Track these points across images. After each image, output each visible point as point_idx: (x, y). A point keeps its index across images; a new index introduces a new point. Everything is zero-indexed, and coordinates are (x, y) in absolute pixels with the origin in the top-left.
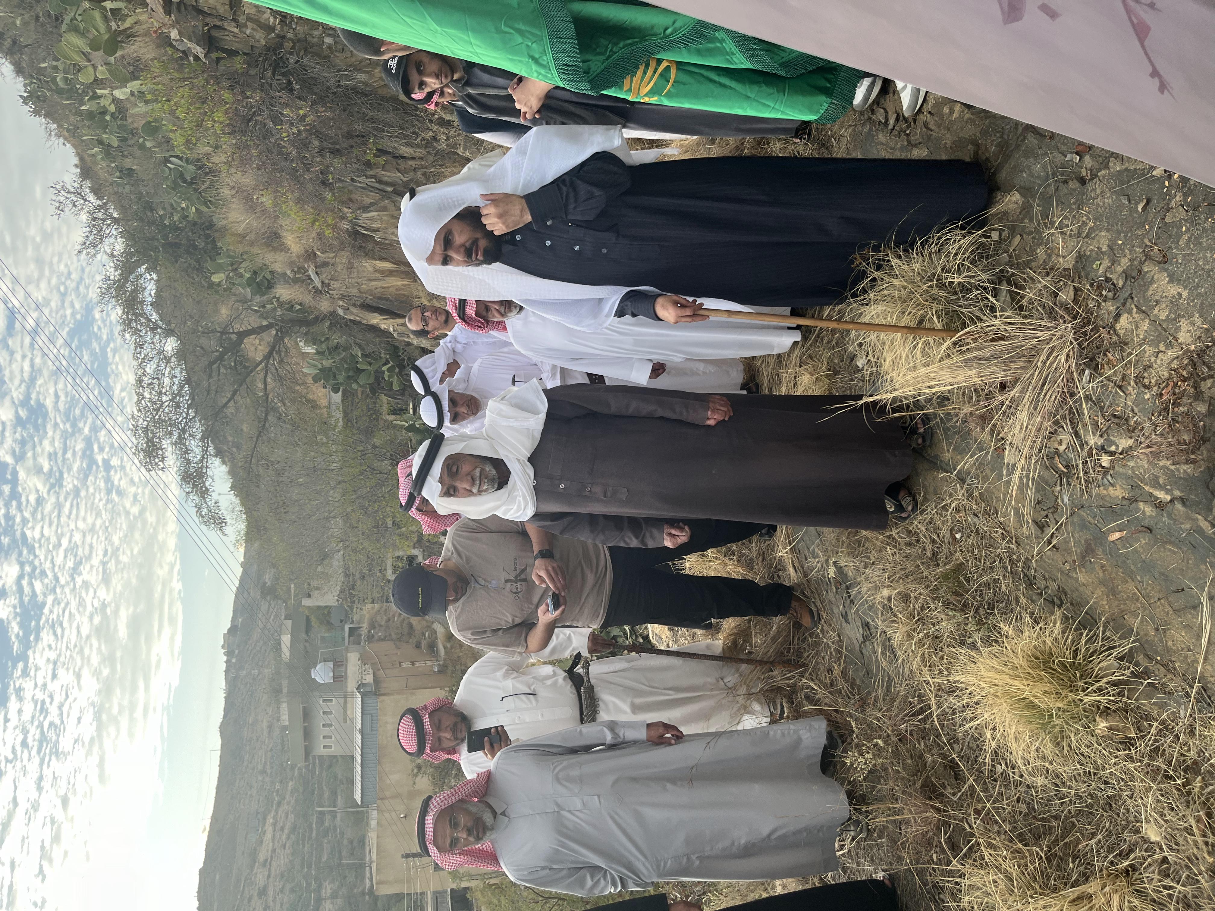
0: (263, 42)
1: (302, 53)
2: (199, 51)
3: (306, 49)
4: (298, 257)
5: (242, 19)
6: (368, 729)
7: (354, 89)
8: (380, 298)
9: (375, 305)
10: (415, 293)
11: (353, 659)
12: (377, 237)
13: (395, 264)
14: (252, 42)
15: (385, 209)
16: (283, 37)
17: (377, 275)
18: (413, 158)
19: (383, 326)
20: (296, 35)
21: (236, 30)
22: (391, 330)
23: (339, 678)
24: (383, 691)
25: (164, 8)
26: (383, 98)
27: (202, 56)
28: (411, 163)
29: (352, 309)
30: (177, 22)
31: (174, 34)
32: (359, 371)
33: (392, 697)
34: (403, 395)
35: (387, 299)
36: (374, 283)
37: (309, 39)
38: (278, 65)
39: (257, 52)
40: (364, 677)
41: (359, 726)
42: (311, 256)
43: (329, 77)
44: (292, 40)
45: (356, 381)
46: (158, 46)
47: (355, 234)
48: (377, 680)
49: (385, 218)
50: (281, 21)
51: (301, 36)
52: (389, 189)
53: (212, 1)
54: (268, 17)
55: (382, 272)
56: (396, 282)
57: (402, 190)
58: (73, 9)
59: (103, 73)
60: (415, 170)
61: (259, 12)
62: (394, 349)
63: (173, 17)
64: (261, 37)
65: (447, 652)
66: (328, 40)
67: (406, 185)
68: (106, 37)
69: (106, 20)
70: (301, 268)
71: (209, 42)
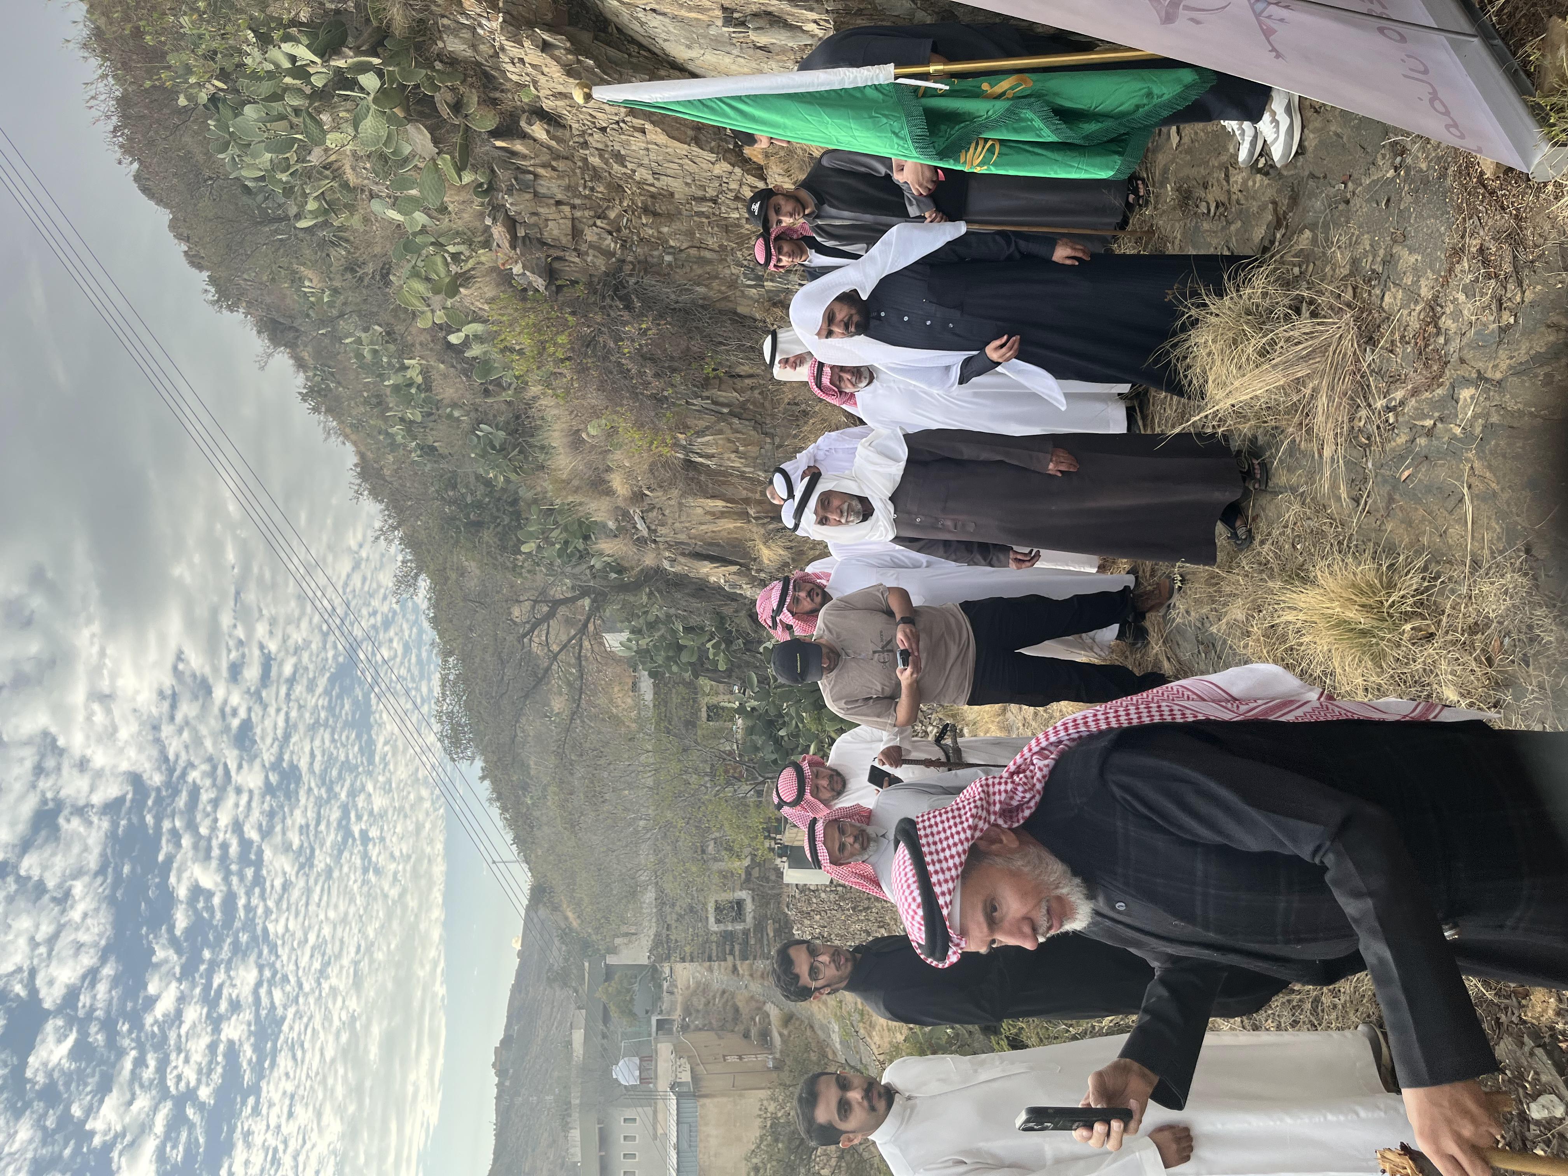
0: (603, 269)
1: (642, 274)
2: (539, 283)
3: (645, 270)
4: (625, 500)
5: (584, 248)
6: (685, 1145)
7: (693, 302)
8: (711, 544)
9: (704, 552)
10: (749, 535)
11: (665, 1049)
12: (713, 464)
13: (727, 501)
14: (592, 271)
15: (720, 432)
16: (623, 261)
17: (708, 517)
18: (751, 376)
19: (713, 579)
20: (636, 258)
21: (577, 260)
22: (722, 581)
23: (647, 1076)
24: (704, 1091)
25: (510, 243)
26: (720, 312)
27: (542, 289)
29: (679, 559)
30: (523, 256)
31: (517, 269)
32: (680, 648)
33: (716, 1100)
34: (730, 677)
35: (718, 545)
36: (703, 527)
37: (650, 259)
38: (618, 287)
39: (595, 279)
40: (679, 1075)
41: (674, 1139)
42: (638, 497)
43: (668, 293)
44: (631, 263)
45: (676, 663)
46: (498, 285)
47: (689, 464)
48: (695, 1077)
49: (720, 442)
50: (622, 245)
51: (642, 258)
52: (725, 410)
53: (556, 232)
54: (609, 243)
55: (712, 514)
56: (728, 525)
57: (738, 412)
58: (416, 256)
59: (441, 318)
60: (752, 388)
61: (600, 238)
62: (721, 619)
63: (518, 251)
64: (601, 264)
65: (784, 1041)
66: (668, 258)
67: (743, 405)
68: (447, 280)
69: (447, 264)
70: (626, 515)
71: (551, 274)
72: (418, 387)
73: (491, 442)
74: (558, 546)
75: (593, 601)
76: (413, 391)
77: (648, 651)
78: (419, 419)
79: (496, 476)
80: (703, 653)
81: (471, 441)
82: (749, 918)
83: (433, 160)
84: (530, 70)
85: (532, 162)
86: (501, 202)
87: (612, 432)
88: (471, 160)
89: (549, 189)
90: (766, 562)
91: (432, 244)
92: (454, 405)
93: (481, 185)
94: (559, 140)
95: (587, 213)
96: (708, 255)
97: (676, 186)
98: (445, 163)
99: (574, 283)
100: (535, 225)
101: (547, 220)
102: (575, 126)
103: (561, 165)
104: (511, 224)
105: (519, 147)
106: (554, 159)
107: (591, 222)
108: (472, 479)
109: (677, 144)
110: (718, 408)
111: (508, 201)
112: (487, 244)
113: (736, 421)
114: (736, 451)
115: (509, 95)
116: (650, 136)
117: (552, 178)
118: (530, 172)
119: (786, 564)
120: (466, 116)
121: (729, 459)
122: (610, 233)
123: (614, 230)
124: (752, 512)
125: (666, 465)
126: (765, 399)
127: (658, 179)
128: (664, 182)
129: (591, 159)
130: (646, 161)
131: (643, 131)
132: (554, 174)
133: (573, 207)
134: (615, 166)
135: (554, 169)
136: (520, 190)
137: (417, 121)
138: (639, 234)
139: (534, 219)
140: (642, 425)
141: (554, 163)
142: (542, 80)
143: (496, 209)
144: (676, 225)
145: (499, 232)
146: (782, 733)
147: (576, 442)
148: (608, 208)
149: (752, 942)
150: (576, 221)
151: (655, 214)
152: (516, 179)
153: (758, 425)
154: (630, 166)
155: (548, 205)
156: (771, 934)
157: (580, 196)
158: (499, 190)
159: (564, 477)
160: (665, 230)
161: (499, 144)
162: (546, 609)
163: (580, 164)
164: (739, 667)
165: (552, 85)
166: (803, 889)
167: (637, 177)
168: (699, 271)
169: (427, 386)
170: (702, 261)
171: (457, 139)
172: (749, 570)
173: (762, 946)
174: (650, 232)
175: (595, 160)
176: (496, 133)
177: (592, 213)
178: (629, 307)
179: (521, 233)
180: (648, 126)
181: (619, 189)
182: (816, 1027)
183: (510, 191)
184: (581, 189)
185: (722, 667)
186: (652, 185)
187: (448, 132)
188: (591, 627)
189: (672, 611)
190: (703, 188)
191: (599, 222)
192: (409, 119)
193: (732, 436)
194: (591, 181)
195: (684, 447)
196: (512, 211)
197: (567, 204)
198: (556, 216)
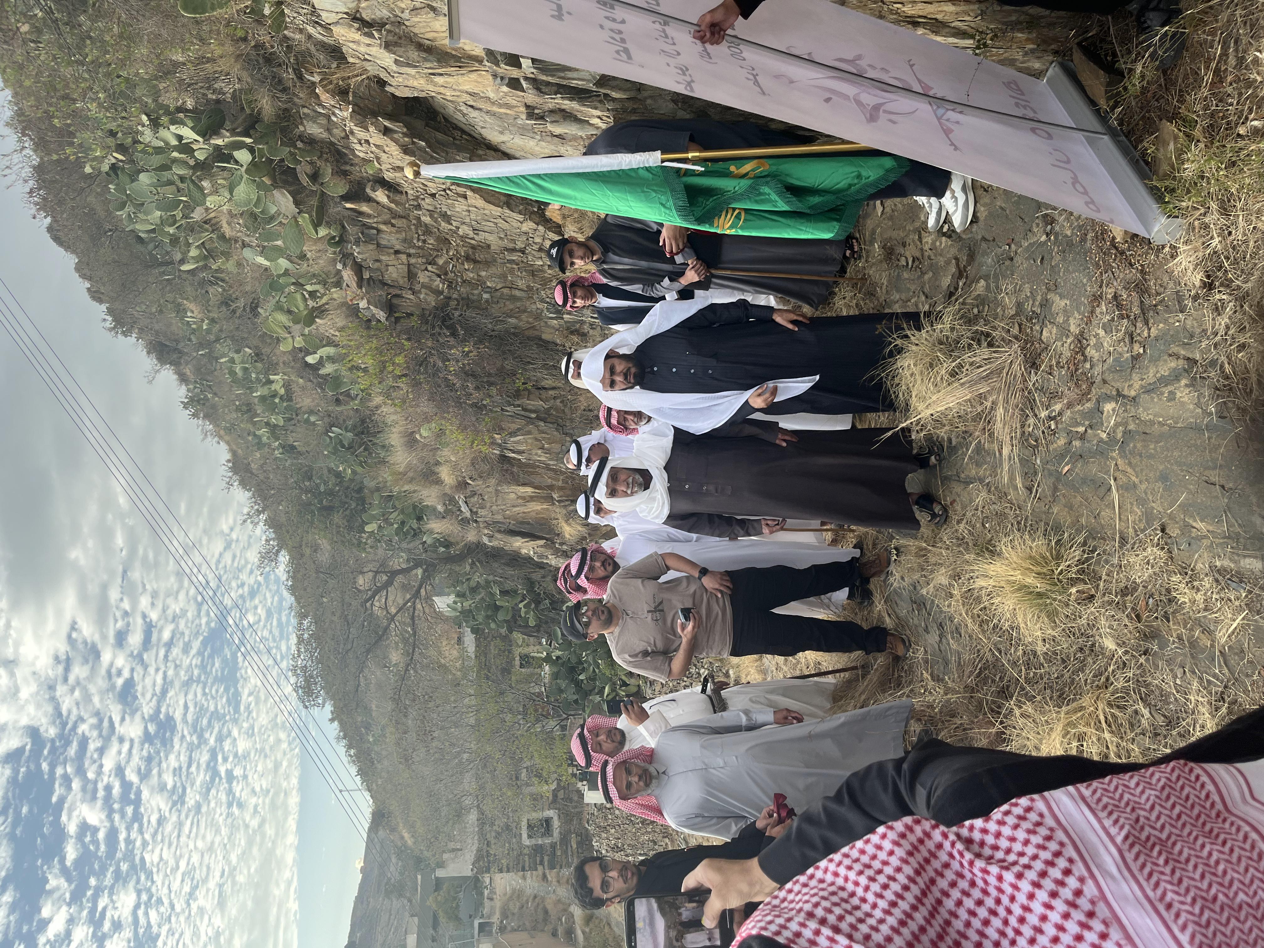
0: (433, 304)
1: (465, 308)
2: (381, 315)
3: (467, 305)
4: (451, 488)
5: (417, 287)
7: (507, 331)
8: (522, 523)
9: (517, 530)
10: (554, 515)
12: (522, 458)
13: (535, 488)
14: (424, 306)
15: (529, 433)
16: (450, 298)
17: (520, 501)
18: (554, 388)
19: (524, 551)
20: (460, 295)
21: (412, 297)
22: (531, 553)
25: (357, 284)
26: (528, 338)
27: (383, 319)
28: (551, 392)
29: (496, 536)
30: (367, 294)
31: (363, 304)
32: (497, 608)
34: (538, 631)
35: (528, 523)
36: (516, 509)
37: (471, 296)
38: (445, 319)
39: (427, 312)
42: (462, 485)
43: (487, 323)
44: (456, 299)
45: (494, 621)
46: (347, 317)
47: (503, 458)
49: (530, 441)
50: (448, 286)
51: (465, 295)
52: (533, 416)
53: (395, 275)
54: (438, 284)
55: (523, 498)
56: (536, 507)
57: (543, 417)
58: (279, 293)
59: (299, 343)
60: (555, 398)
61: (431, 280)
62: (530, 584)
63: (364, 290)
64: (432, 301)
65: (586, 939)
66: (486, 296)
67: (547, 411)
68: (305, 312)
69: (305, 300)
70: (452, 500)
71: (390, 308)
72: (281, 398)
73: (341, 441)
74: (396, 526)
75: (425, 571)
76: (277, 400)
77: (470, 611)
78: (281, 423)
79: (345, 469)
80: (516, 611)
81: (324, 440)
82: (556, 833)
83: (295, 218)
84: (374, 149)
85: (375, 220)
86: (349, 251)
87: (441, 433)
88: (326, 219)
89: (389, 241)
90: (567, 536)
91: (293, 284)
92: (311, 412)
93: (333, 238)
94: (397, 203)
95: (420, 260)
96: (517, 293)
97: (492, 239)
98: (304, 220)
99: (409, 315)
100: (378, 269)
101: (387, 266)
102: (410, 192)
103: (399, 223)
104: (358, 269)
105: (365, 208)
106: (393, 218)
107: (423, 267)
108: (325, 471)
109: (492, 207)
110: (527, 414)
111: (356, 250)
112: (338, 284)
113: (542, 424)
114: (542, 448)
115: (357, 168)
116: (471, 201)
117: (391, 232)
118: (373, 228)
119: (584, 538)
120: (322, 184)
121: (536, 454)
122: (439, 276)
123: (442, 273)
124: (555, 496)
125: (485, 459)
126: (565, 406)
127: (477, 234)
128: (482, 236)
129: (423, 218)
130: (467, 220)
131: (465, 197)
132: (393, 230)
133: (409, 255)
134: (443, 224)
135: (393, 225)
136: (366, 242)
137: (282, 187)
138: (462, 277)
139: (377, 265)
140: (465, 428)
141: (393, 221)
142: (384, 157)
143: (346, 257)
144: (493, 270)
145: (348, 275)
146: (582, 677)
147: (411, 441)
148: (437, 256)
149: (559, 853)
150: (412, 267)
151: (475, 261)
152: (362, 233)
153: (560, 427)
154: (454, 223)
155: (389, 254)
156: (575, 846)
157: (414, 247)
158: (348, 242)
159: (401, 470)
160: (483, 274)
161: (348, 205)
162: (385, 578)
163: (414, 222)
164: (546, 623)
165: (391, 160)
166: (601, 807)
167: (461, 232)
168: (511, 307)
169: (288, 397)
170: (514, 298)
171: (314, 202)
172: (554, 543)
173: (567, 857)
174: (471, 275)
175: (426, 219)
176: (346, 198)
177: (424, 260)
178: (454, 334)
179: (366, 275)
180: (469, 193)
181: (447, 241)
182: (613, 924)
183: (357, 242)
184: (415, 241)
185: (532, 623)
186: (473, 239)
187: (307, 196)
188: (423, 592)
189: (491, 578)
190: (513, 241)
191: (429, 268)
192: (275, 186)
193: (539, 436)
194: (423, 235)
195: (500, 445)
196: (359, 258)
197: (404, 253)
198: (394, 263)
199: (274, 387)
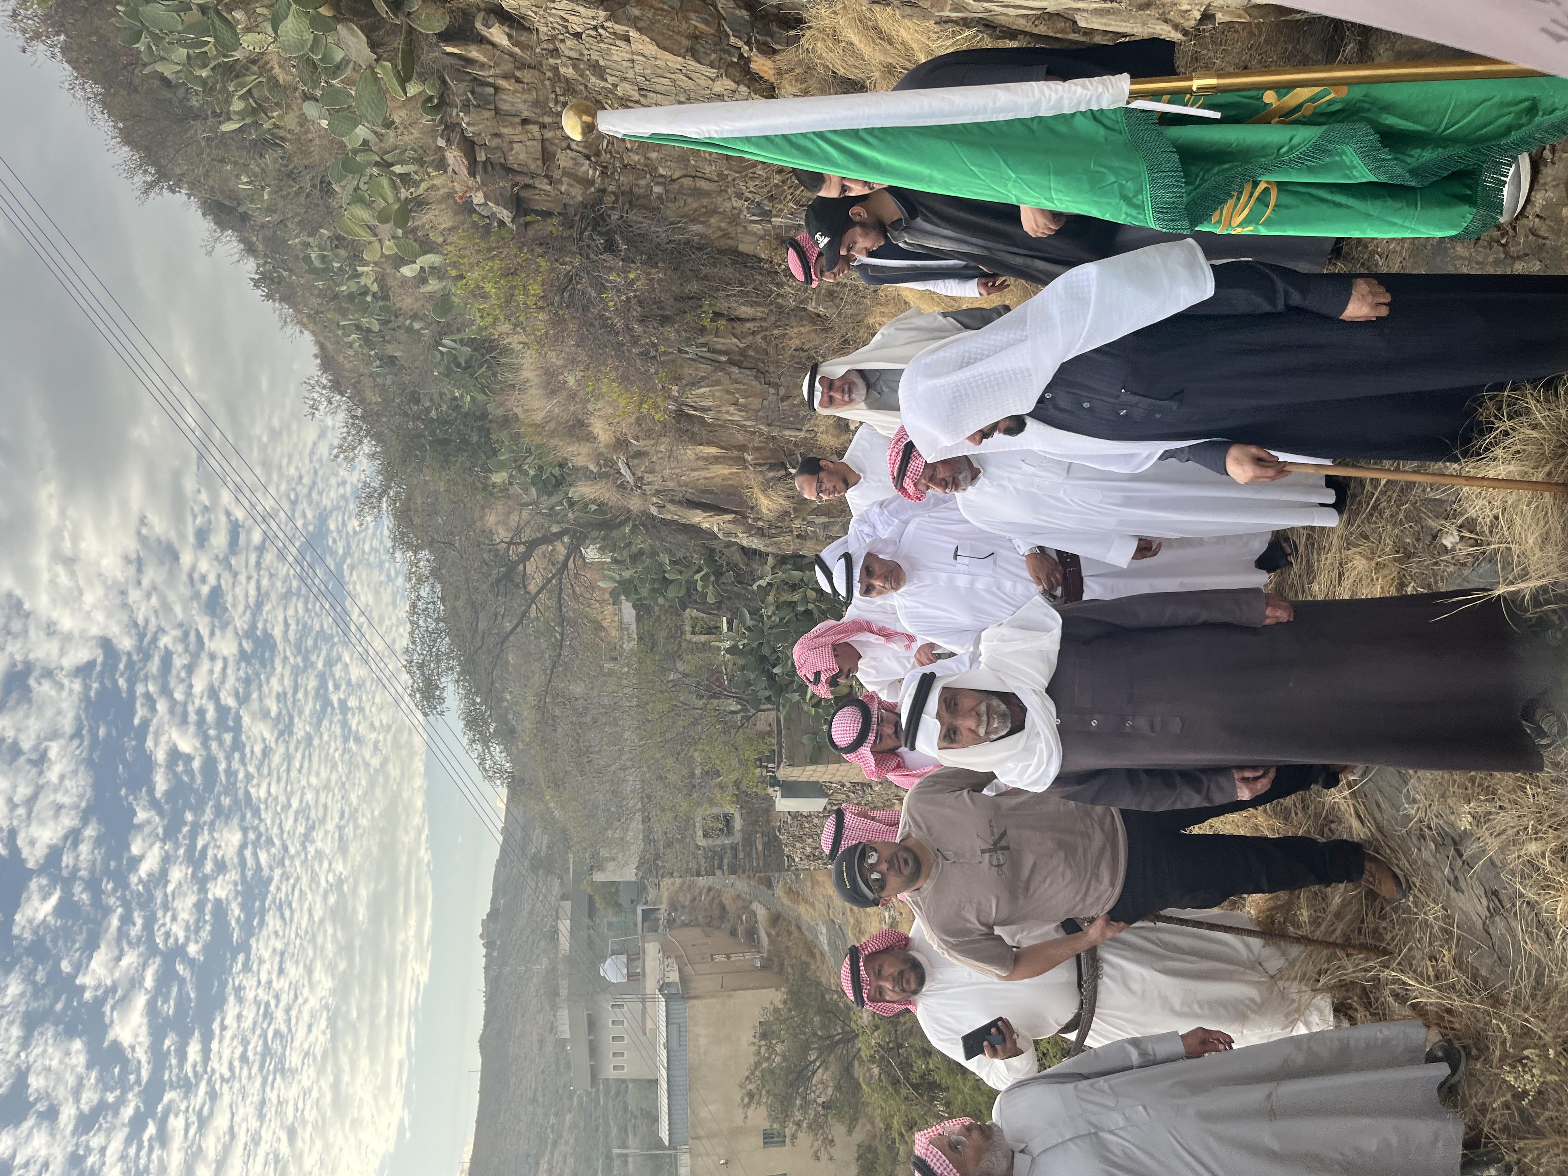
0: (580, 199)
1: (626, 207)
2: (505, 215)
3: (630, 203)
4: (607, 446)
5: (557, 175)
6: (674, 1044)
7: (687, 243)
8: (704, 492)
9: (697, 500)
10: (746, 482)
11: (652, 949)
12: (708, 417)
13: (722, 448)
14: (566, 200)
15: (718, 383)
16: (604, 191)
17: (701, 463)
18: (753, 319)
19: (705, 525)
20: (619, 187)
21: (548, 188)
22: (715, 529)
23: (635, 977)
24: (692, 993)
25: (469, 170)
26: (721, 252)
27: (508, 221)
28: (748, 325)
29: (669, 506)
30: (484, 184)
31: (478, 198)
32: (667, 582)
33: (704, 1001)
34: (719, 608)
35: (711, 492)
36: (696, 474)
37: (635, 189)
38: (598, 222)
39: (571, 211)
40: (667, 974)
41: (663, 1039)
42: (621, 444)
43: (661, 232)
44: (614, 193)
45: (662, 595)
46: (456, 214)
47: (680, 415)
48: (684, 980)
49: (718, 394)
50: (602, 173)
51: (626, 188)
52: (723, 359)
53: (522, 156)
54: (586, 169)
55: (706, 459)
56: (722, 471)
57: (738, 359)
58: (357, 176)
59: (390, 248)
60: (754, 333)
61: (576, 164)
62: (710, 555)
63: (478, 179)
64: (577, 193)
65: (772, 941)
66: (657, 189)
67: (743, 353)
68: (396, 206)
69: (395, 187)
70: (609, 460)
71: (518, 204)
72: (374, 295)
73: (455, 358)
75: (573, 539)
76: (369, 299)
77: (630, 581)
78: (376, 327)
79: (462, 396)
80: (690, 585)
81: (433, 356)
82: (737, 837)
83: (371, 68)
85: (492, 72)
86: (455, 120)
88: (417, 68)
89: (513, 104)
90: (765, 511)
91: (377, 164)
92: (415, 317)
93: (430, 99)
94: (523, 47)
95: (559, 133)
96: (703, 184)
98: (385, 71)
99: (546, 216)
100: (498, 148)
101: (511, 142)
102: (543, 29)
103: (527, 76)
104: (469, 147)
105: (474, 53)
106: (518, 69)
107: (564, 144)
109: (668, 56)
110: (715, 356)
111: (465, 120)
112: (440, 167)
113: (735, 370)
114: (735, 404)
116: (636, 46)
117: (516, 91)
118: (489, 84)
119: (786, 513)
120: (409, 14)
121: (727, 412)
122: (588, 158)
123: (593, 154)
124: (749, 458)
126: (769, 343)
127: (645, 96)
128: (652, 99)
129: (563, 70)
130: (630, 75)
131: (627, 39)
132: (518, 86)
133: (543, 126)
134: (593, 79)
135: (519, 81)
136: (478, 106)
137: (348, 20)
138: (622, 159)
139: (496, 142)
140: (630, 384)
141: (518, 74)
143: (450, 128)
145: (454, 157)
146: (776, 670)
149: (741, 855)
150: (547, 143)
152: (473, 93)
153: (761, 374)
154: (610, 79)
155: (512, 125)
156: (760, 848)
157: (550, 113)
158: (452, 105)
159: (539, 420)
160: (654, 156)
161: (449, 49)
162: (522, 549)
163: (549, 74)
164: (729, 598)
166: (795, 816)
167: (620, 92)
168: (695, 205)
169: (384, 294)
170: (698, 193)
171: (399, 43)
172: (745, 517)
173: (751, 861)
174: (636, 158)
175: (568, 71)
176: (446, 36)
178: (612, 249)
179: (481, 157)
180: (633, 34)
181: (598, 105)
182: (804, 928)
183: (466, 106)
184: (551, 105)
185: (711, 599)
186: (638, 102)
187: (388, 33)
188: (571, 564)
189: (658, 545)
191: (574, 145)
192: (337, 19)
193: (731, 388)
194: (564, 95)
195: (677, 399)
196: (470, 131)
197: (536, 123)
198: (522, 137)
199: (363, 281)
